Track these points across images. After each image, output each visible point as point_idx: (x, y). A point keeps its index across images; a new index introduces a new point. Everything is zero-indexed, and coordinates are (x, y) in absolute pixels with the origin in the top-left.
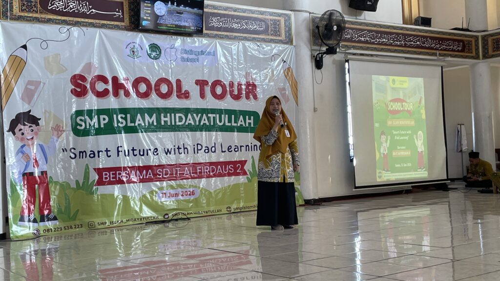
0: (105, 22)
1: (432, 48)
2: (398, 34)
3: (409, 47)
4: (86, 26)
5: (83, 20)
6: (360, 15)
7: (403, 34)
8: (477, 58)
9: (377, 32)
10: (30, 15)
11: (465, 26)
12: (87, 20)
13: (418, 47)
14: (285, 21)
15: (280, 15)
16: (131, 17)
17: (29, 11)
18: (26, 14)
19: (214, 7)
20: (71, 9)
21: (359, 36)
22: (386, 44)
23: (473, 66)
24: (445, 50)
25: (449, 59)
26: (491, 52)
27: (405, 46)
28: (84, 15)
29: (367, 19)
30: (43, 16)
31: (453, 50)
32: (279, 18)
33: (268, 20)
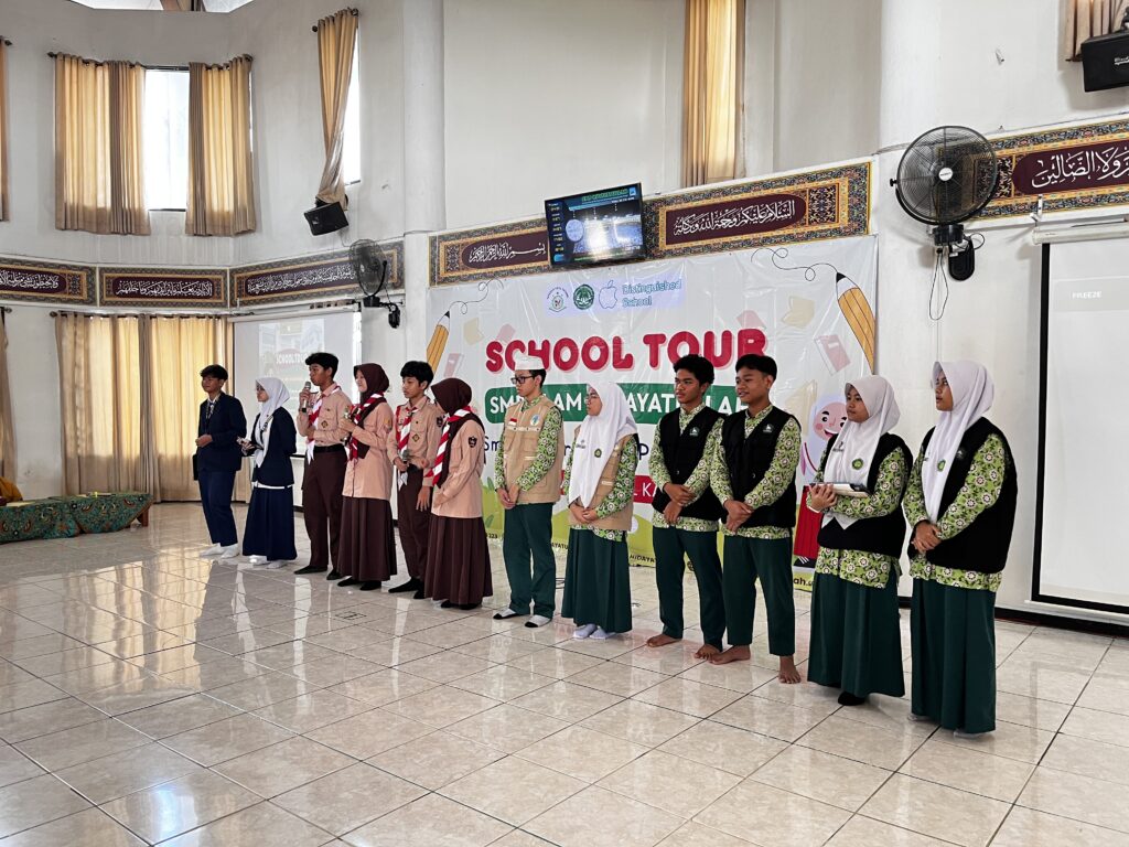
0: (525, 266)
4: (503, 276)
5: (502, 268)
12: (506, 268)
14: (852, 182)
18: (450, 275)
19: (686, 199)
20: (490, 257)
28: (503, 262)
30: (465, 272)
32: (834, 181)
33: (804, 191)
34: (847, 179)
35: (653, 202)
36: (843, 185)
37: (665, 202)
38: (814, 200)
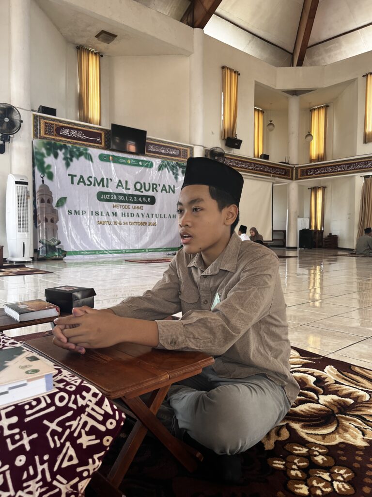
1: (268, 172)
2: (251, 163)
3: (256, 170)
4: (80, 145)
6: (231, 150)
7: (254, 163)
8: (292, 179)
9: (240, 161)
10: (50, 137)
11: (287, 161)
12: (81, 142)
13: (261, 171)
14: (190, 151)
15: (188, 147)
16: (105, 142)
17: (50, 135)
18: (48, 136)
19: (152, 140)
20: (73, 135)
21: (230, 162)
22: (244, 168)
23: (289, 184)
24: (276, 174)
25: (277, 178)
26: (299, 177)
27: (254, 170)
29: (235, 153)
30: (57, 138)
31: (280, 174)
33: (181, 149)
38: (183, 152)
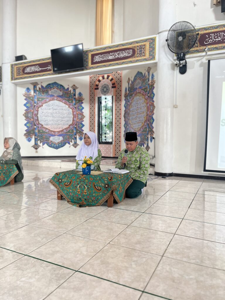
0: (44, 73)
4: (37, 77)
5: (36, 74)
12: (38, 74)
14: (150, 44)
15: (146, 41)
18: (18, 77)
19: (97, 50)
20: (32, 70)
28: (36, 72)
30: (23, 76)
32: (145, 43)
33: (135, 47)
34: (148, 42)
35: (87, 51)
36: (147, 44)
37: (91, 51)
38: (138, 49)
